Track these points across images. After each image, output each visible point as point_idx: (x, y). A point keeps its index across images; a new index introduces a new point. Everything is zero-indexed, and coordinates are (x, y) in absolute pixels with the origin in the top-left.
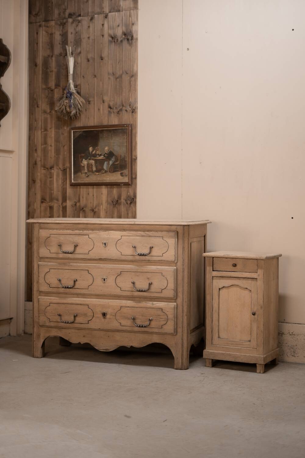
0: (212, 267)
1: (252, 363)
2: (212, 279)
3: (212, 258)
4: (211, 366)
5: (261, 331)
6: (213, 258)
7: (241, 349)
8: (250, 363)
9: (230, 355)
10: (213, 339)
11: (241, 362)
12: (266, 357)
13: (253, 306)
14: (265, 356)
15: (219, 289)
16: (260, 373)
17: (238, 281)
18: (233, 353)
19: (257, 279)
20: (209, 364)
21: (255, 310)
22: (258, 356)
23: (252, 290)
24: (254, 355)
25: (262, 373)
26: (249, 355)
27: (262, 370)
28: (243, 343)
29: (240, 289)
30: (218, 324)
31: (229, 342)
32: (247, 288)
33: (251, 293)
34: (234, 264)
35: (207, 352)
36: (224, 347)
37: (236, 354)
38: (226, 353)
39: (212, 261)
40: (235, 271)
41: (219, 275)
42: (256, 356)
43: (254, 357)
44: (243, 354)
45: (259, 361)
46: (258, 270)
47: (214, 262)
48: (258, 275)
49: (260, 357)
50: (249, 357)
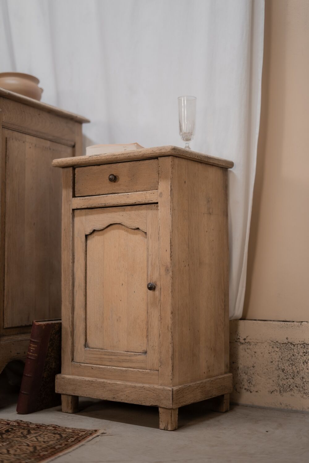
0: (71, 190)
1: (148, 404)
2: (71, 216)
3: (71, 169)
4: (70, 411)
5: (168, 327)
6: (74, 167)
7: (126, 371)
8: (144, 404)
9: (103, 385)
10: (75, 348)
11: (126, 402)
12: (178, 391)
13: (150, 269)
14: (175, 388)
15: (87, 236)
16: (165, 430)
17: (121, 213)
18: (109, 381)
19: (157, 203)
21: (155, 278)
22: (160, 387)
23: (149, 233)
24: (152, 386)
25: (170, 429)
26: (140, 385)
27: (170, 421)
28: (134, 358)
29: (126, 233)
30: (83, 316)
31: (105, 355)
32: (138, 229)
33: (146, 240)
34: (110, 175)
35: (62, 379)
36: (93, 367)
37: (116, 384)
38: (96, 380)
39: (72, 175)
40: (114, 192)
41: (84, 205)
42: (156, 388)
43: (152, 389)
44: (129, 384)
45: (162, 400)
46: (159, 183)
47: (76, 179)
48: (160, 194)
49: (163, 390)
50: (142, 390)
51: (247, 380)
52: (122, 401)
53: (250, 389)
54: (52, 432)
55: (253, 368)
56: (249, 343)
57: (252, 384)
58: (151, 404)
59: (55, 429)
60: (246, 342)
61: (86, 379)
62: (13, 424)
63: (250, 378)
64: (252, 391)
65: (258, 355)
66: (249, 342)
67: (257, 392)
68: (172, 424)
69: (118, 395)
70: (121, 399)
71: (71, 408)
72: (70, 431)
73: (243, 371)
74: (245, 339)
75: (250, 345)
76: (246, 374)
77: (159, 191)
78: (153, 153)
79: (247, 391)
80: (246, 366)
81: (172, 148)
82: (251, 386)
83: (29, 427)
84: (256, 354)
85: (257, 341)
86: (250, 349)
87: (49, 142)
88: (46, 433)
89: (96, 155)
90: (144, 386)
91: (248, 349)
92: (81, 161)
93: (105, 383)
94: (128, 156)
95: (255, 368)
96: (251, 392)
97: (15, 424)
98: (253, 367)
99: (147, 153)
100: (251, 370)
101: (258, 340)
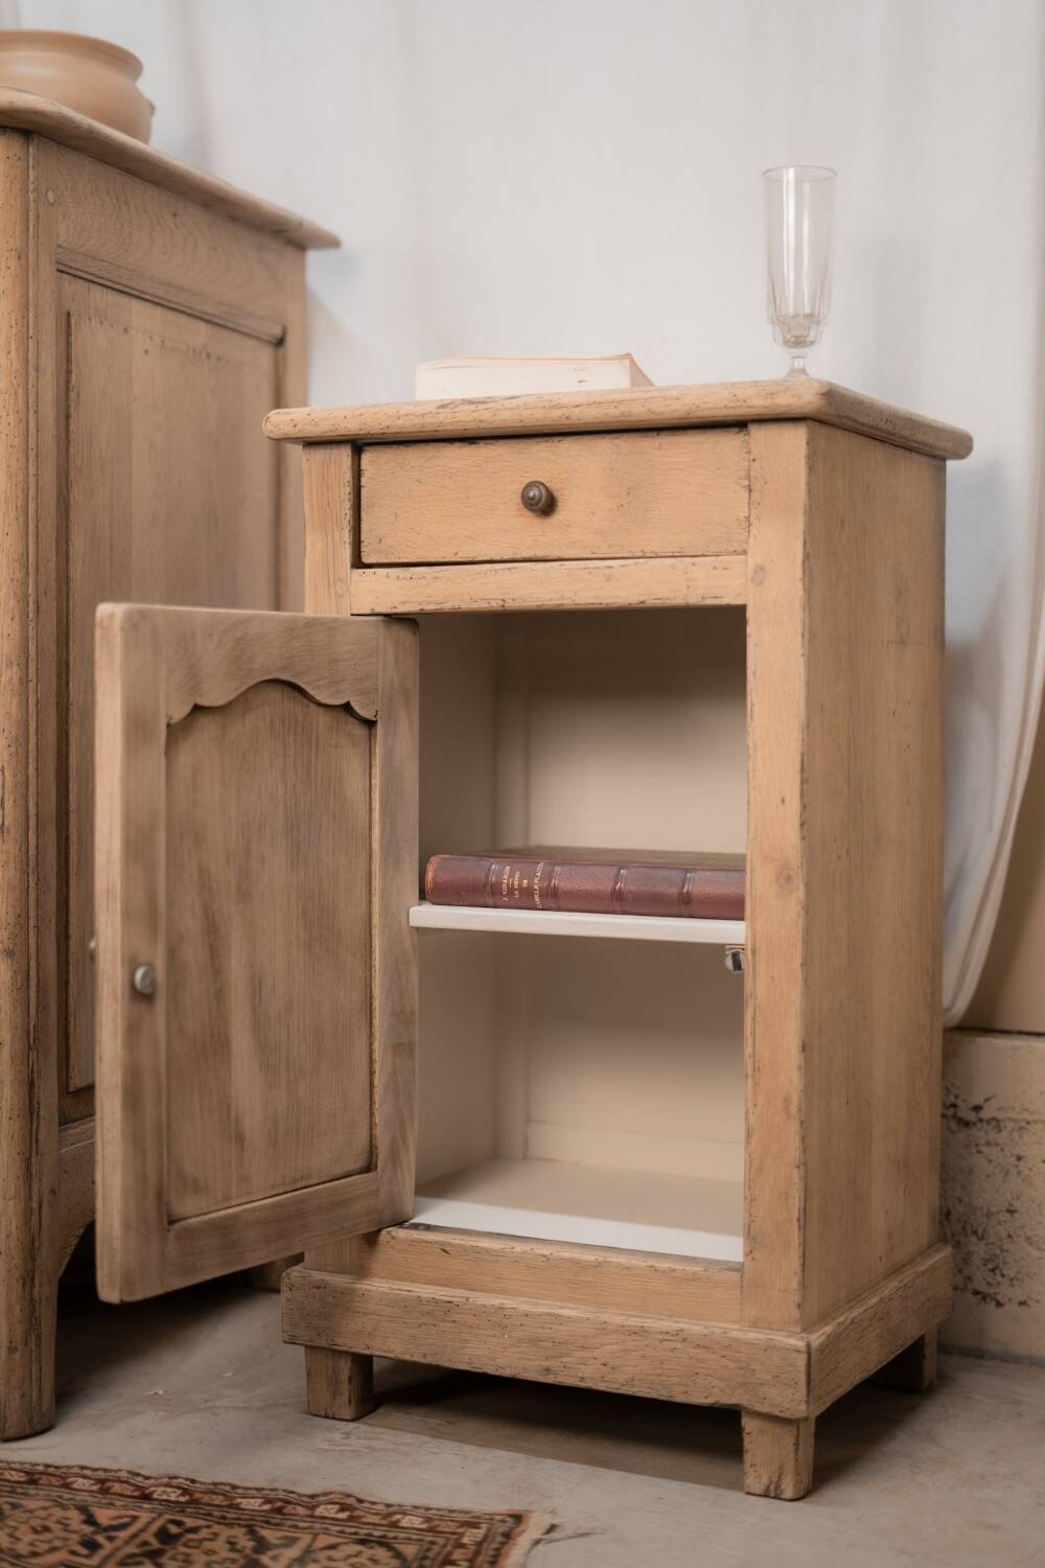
0: (345, 538)
1: (699, 1398)
3: (345, 455)
4: (347, 1413)
5: (787, 1101)
6: (358, 445)
7: (598, 1265)
8: (680, 1398)
11: (602, 1387)
12: (823, 1348)
14: (817, 1339)
16: (770, 1497)
18: (523, 1305)
19: (742, 610)
20: (335, 1394)
22: (752, 1335)
24: (715, 1328)
25: (789, 1492)
26: (667, 1324)
27: (790, 1467)
34: (530, 485)
35: (315, 1290)
36: (450, 1244)
37: (556, 1316)
38: (468, 1299)
39: (348, 476)
40: (540, 554)
41: (405, 602)
42: (735, 1340)
43: (718, 1343)
44: (614, 1318)
45: (762, 1384)
46: (752, 528)
47: (363, 491)
48: (755, 572)
49: (769, 1348)
50: (673, 1345)
51: (983, 1259)
52: (583, 1385)
53: (995, 1293)
54: (348, 1530)
55: (1008, 1215)
56: (994, 1123)
57: (1003, 1276)
58: (710, 1401)
59: (351, 1518)
60: (981, 1120)
61: (422, 1295)
62: (165, 1497)
63: (998, 1252)
64: (1002, 1301)
65: (1030, 1169)
66: (994, 1119)
67: (1022, 1303)
68: (797, 1473)
69: (564, 1359)
70: (581, 1375)
71: (350, 1401)
72: (417, 1522)
73: (968, 1226)
74: (977, 1109)
75: (1000, 1131)
76: (981, 1239)
77: (752, 560)
78: (734, 408)
79: (984, 1298)
80: (982, 1208)
81: (824, 390)
82: (999, 1284)
83: (237, 1507)
84: (1021, 1163)
85: (1030, 1118)
86: (998, 1145)
87: (202, 327)
88: (334, 1540)
89: (471, 402)
90: (682, 1330)
91: (988, 1144)
92: (400, 422)
93: (507, 1312)
94: (622, 414)
95: (1016, 1215)
96: (999, 1304)
97: (173, 1497)
98: (1011, 1212)
99: (711, 406)
100: (999, 1223)
101: (1032, 1113)
